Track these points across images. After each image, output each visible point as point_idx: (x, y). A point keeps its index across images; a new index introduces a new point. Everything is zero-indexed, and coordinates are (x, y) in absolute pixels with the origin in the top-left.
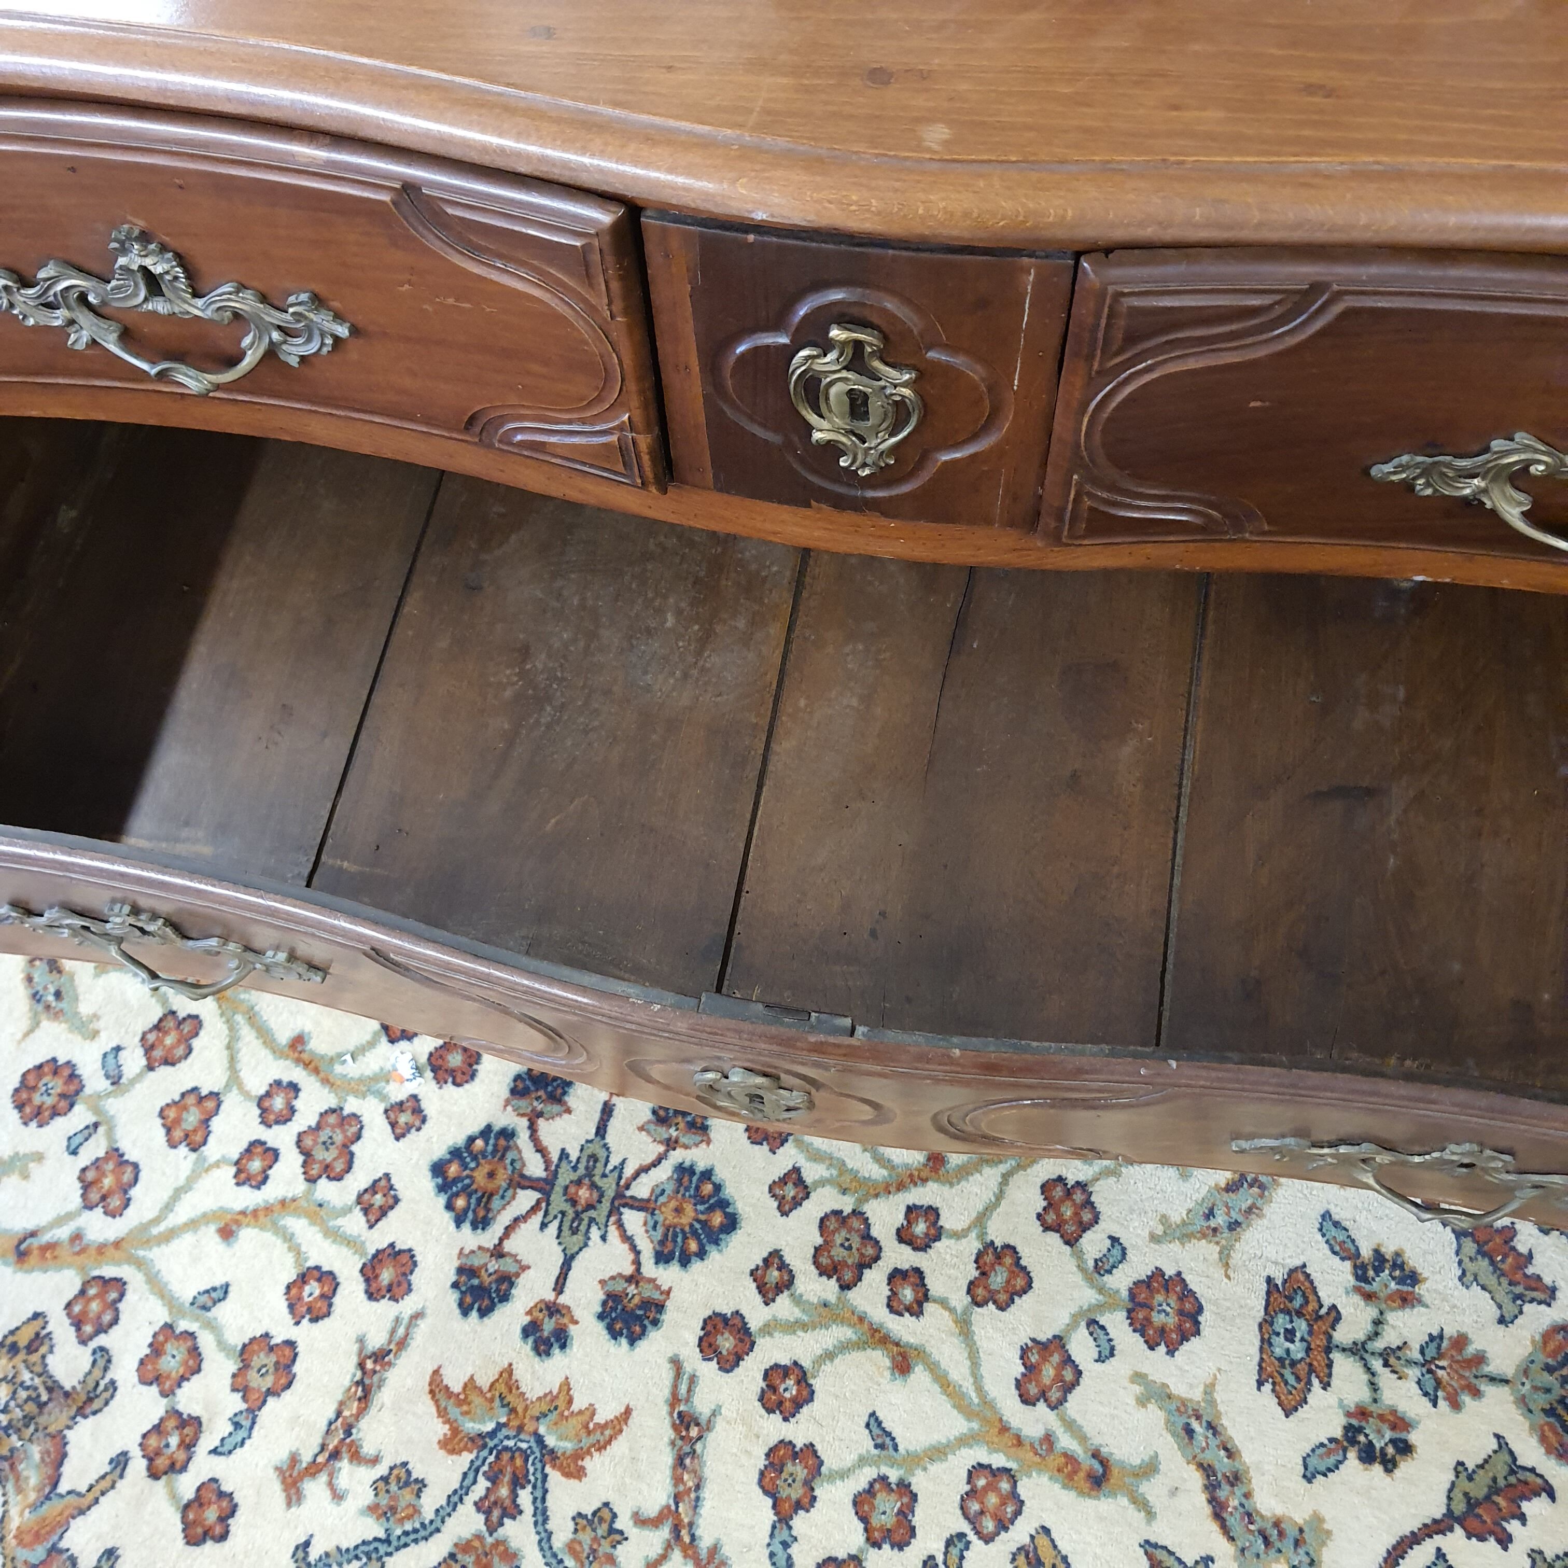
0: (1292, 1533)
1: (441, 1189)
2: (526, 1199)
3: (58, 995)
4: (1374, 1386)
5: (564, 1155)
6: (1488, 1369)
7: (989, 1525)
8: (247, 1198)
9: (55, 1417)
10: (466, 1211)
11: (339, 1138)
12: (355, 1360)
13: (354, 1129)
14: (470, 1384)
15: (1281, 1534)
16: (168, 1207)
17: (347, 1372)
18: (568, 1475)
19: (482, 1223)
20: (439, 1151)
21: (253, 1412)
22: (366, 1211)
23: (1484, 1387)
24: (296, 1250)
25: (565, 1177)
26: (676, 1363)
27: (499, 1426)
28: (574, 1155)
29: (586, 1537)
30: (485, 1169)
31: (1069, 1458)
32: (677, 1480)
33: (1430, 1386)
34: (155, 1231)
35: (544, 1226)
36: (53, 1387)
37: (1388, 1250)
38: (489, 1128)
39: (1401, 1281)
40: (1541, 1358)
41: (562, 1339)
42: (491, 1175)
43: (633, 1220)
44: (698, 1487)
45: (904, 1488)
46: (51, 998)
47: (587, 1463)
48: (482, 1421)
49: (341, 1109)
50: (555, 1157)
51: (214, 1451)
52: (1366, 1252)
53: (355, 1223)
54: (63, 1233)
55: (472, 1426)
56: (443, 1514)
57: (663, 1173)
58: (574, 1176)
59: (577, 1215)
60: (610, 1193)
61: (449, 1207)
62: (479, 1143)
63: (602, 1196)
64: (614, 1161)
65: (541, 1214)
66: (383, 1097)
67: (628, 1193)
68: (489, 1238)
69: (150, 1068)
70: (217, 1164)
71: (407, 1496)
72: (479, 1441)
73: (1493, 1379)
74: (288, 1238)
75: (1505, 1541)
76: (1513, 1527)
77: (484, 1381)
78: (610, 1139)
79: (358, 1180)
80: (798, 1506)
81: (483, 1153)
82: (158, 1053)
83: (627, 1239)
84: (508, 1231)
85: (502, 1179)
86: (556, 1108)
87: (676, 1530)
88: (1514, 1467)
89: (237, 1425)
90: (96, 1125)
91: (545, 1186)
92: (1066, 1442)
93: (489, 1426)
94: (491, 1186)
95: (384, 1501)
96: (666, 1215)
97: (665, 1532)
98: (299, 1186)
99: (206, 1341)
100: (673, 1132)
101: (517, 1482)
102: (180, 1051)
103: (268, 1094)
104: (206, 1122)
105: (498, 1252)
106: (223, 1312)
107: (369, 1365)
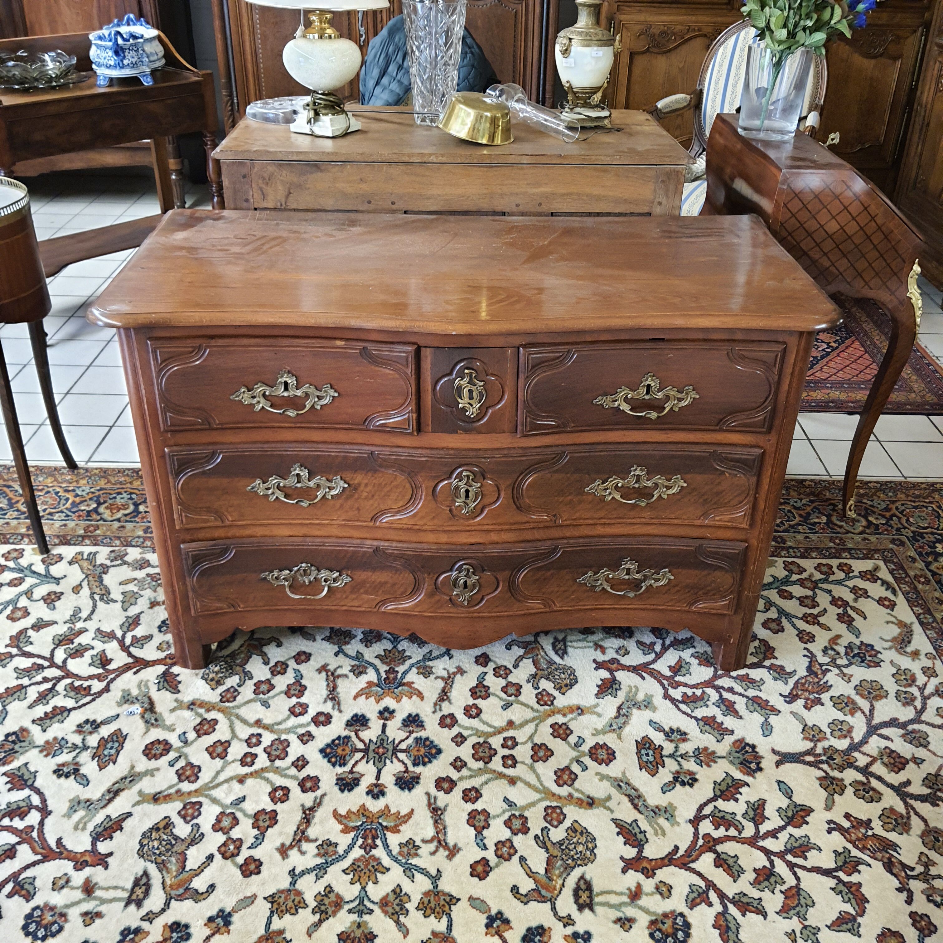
0: (664, 809)
1: (324, 757)
2: (359, 755)
3: (156, 720)
4: (680, 764)
5: (370, 741)
6: (718, 755)
7: (555, 823)
8: (247, 770)
9: (179, 848)
10: (336, 762)
11: (281, 747)
12: (301, 812)
13: (286, 744)
14: (349, 812)
15: (659, 810)
16: (215, 777)
17: (298, 816)
18: (394, 832)
19: (343, 765)
20: (321, 746)
21: (263, 834)
22: (296, 767)
23: (717, 760)
24: (271, 783)
25: (372, 747)
26: (428, 794)
27: (363, 823)
29: (405, 849)
30: (341, 749)
31: (579, 799)
32: (436, 827)
33: (699, 762)
34: (211, 785)
35: (367, 762)
36: (176, 838)
37: (675, 727)
38: (339, 736)
39: (681, 735)
40: (734, 750)
41: (383, 793)
42: (343, 750)
43: (402, 756)
44: (444, 829)
45: (521, 816)
46: (153, 721)
47: (400, 828)
48: (356, 821)
49: (280, 739)
50: (367, 742)
51: (250, 848)
52: (667, 729)
53: (293, 771)
54: (173, 791)
55: (352, 824)
56: (347, 852)
57: (410, 741)
58: (376, 746)
59: (380, 757)
60: (391, 749)
61: (329, 761)
62: (337, 742)
63: (388, 750)
64: (390, 740)
65: (365, 759)
66: (296, 733)
67: (398, 748)
68: (346, 769)
69: (199, 736)
70: (233, 762)
71: (331, 849)
72: (356, 828)
73: (719, 757)
74: (267, 780)
75: (736, 800)
76: (738, 796)
77: (355, 810)
78: (387, 733)
79: (291, 758)
80: (484, 828)
81: (339, 744)
82: (201, 732)
83: (401, 761)
84: (354, 765)
85: (348, 751)
86: (365, 728)
87: (439, 842)
88: (733, 780)
89: (257, 839)
90: (180, 757)
91: (366, 751)
92: (576, 795)
93: (360, 823)
94: (344, 753)
95: (322, 851)
96: (414, 753)
97: (435, 843)
98: (268, 763)
99: (239, 815)
100: (411, 728)
101: (374, 838)
102: (211, 730)
103: (249, 738)
104: (225, 750)
105: (351, 772)
106: (245, 805)
107: (307, 812)
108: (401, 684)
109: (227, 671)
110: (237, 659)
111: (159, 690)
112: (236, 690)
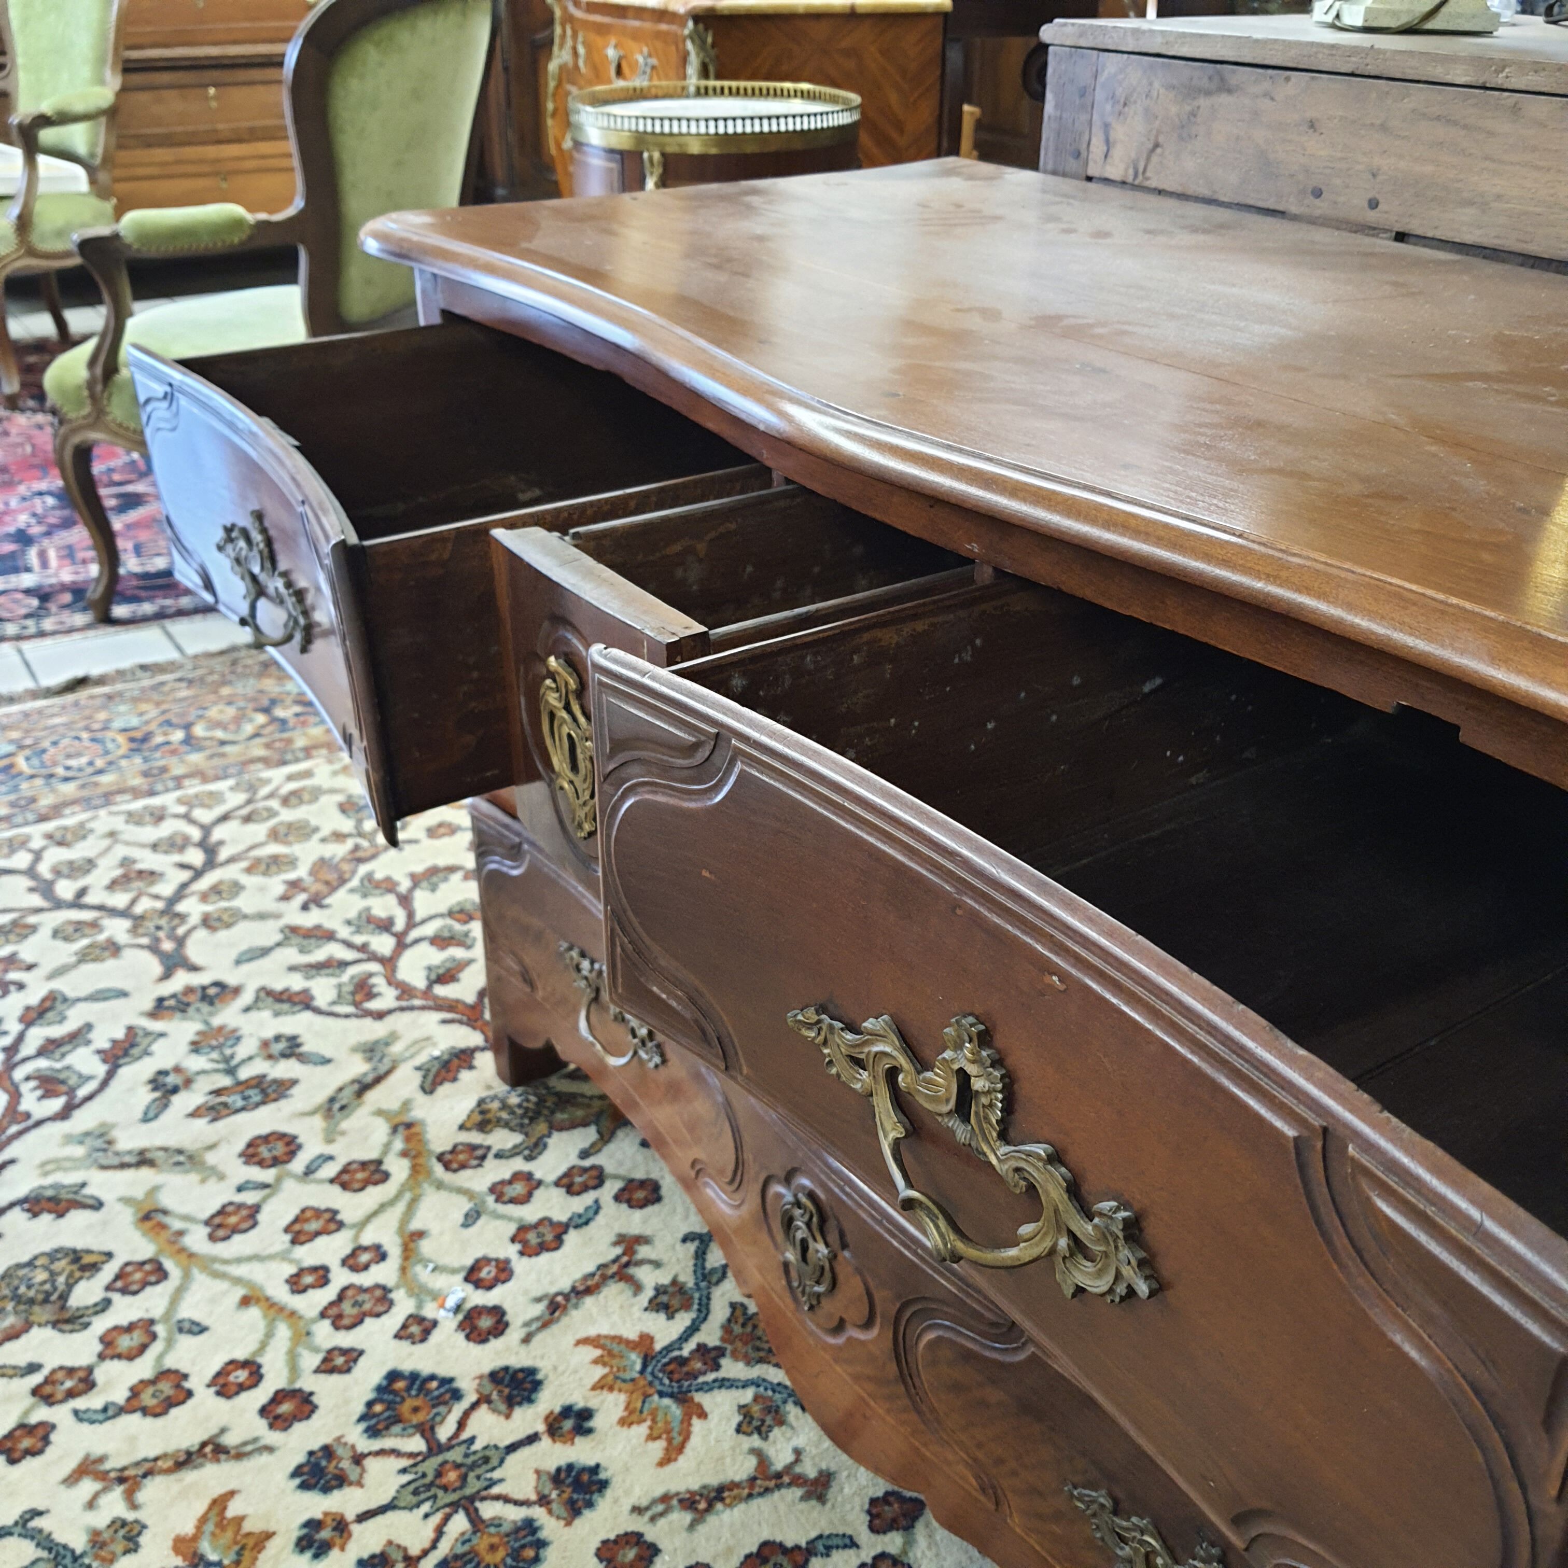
1: (379, 1389)
2: (417, 1444)
3: (342, 1108)
5: (472, 1440)
8: (281, 1293)
9: (41, 1313)
10: (375, 1415)
11: (367, 1307)
12: (205, 1437)
13: (380, 1309)
14: (239, 1520)
16: (239, 1260)
17: (191, 1439)
19: (373, 1432)
20: (407, 1367)
21: (122, 1410)
22: (325, 1360)
24: (263, 1346)
25: (455, 1455)
28: (477, 1446)
30: (417, 1402)
34: (217, 1266)
35: (404, 1471)
36: (64, 1297)
38: (451, 1380)
41: (321, 1550)
42: (416, 1410)
43: (459, 1523)
46: (337, 1107)
48: (214, 1549)
49: (390, 1291)
50: (465, 1435)
51: (76, 1413)
53: (310, 1361)
54: (176, 1225)
55: (205, 1546)
57: (514, 1514)
58: (459, 1460)
59: (432, 1484)
60: (468, 1491)
61: (370, 1404)
62: (434, 1384)
63: (461, 1488)
64: (496, 1475)
65: (411, 1462)
66: (420, 1306)
67: (478, 1504)
68: (364, 1445)
69: (332, 1181)
70: (291, 1261)
71: (119, 1546)
72: (197, 1560)
74: (269, 1334)
77: (247, 1527)
78: (512, 1459)
79: (345, 1339)
81: (429, 1392)
82: (346, 1177)
83: (439, 1532)
84: (381, 1453)
85: (416, 1419)
86: (503, 1407)
89: (105, 1409)
90: (268, 1187)
91: (435, 1448)
93: (214, 1558)
94: (408, 1415)
95: (106, 1536)
96: (481, 1543)
98: (314, 1312)
99: (156, 1348)
100: (554, 1495)
102: (356, 1186)
103: (366, 1249)
104: (318, 1234)
105: (358, 1459)
106: (186, 1342)
107: (208, 1449)
108: (682, 1398)
109: (523, 1116)
110: (563, 1111)
111: (418, 1068)
112: (483, 1158)
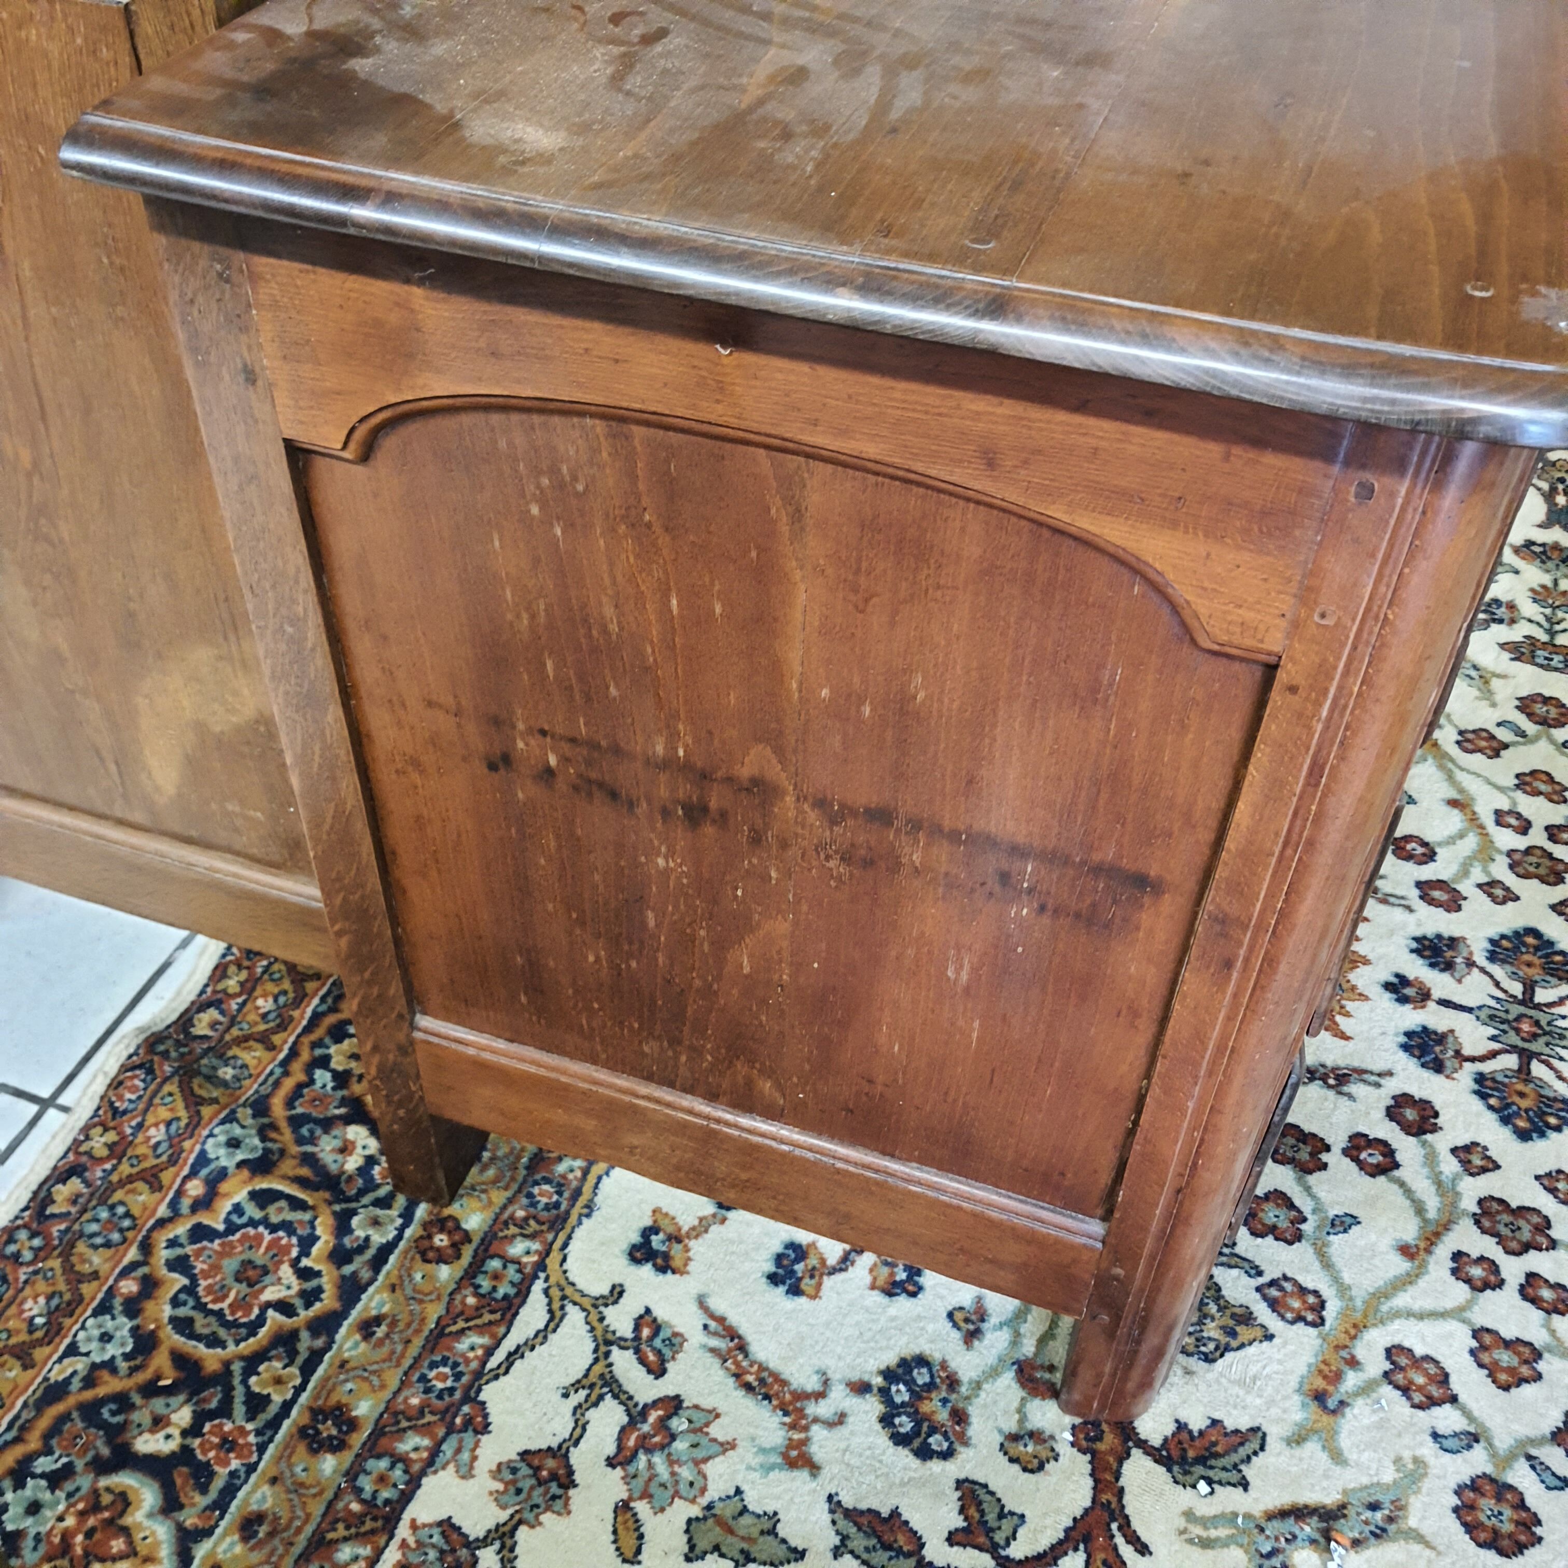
1: (1542, 1134)
2: (1538, 1069)
3: (1374, 1507)
5: (1493, 1038)
6: (1550, 585)
10: (1559, 1117)
11: (1506, 1218)
13: (1495, 1206)
20: (1506, 1133)
25: (1513, 1039)
28: (1492, 1032)
30: (1516, 1099)
35: (1562, 1059)
38: (1476, 1092)
40: (1538, 564)
42: (1522, 1095)
43: (1542, 995)
46: (1379, 1515)
49: (1475, 1214)
50: (1496, 1046)
57: (1498, 971)
58: (1512, 1033)
59: (1546, 1033)
60: (1522, 1009)
61: (1558, 1129)
62: (1492, 1101)
63: (1525, 1016)
64: (1493, 1003)
65: (1552, 1060)
66: (1455, 1179)
67: (1520, 997)
69: (1454, 1399)
70: (1553, 1332)
73: (1556, 585)
78: (1472, 1004)
81: (1501, 1099)
82: (1436, 1392)
83: (1561, 1001)
85: (1525, 1087)
86: (1450, 1039)
90: (1529, 1458)
91: (1526, 1056)
94: (1532, 1095)
96: (1535, 973)
100: (1459, 960)
103: (1468, 1281)
104: (1508, 1344)
111: (1244, 1485)
112: (1273, 1283)
